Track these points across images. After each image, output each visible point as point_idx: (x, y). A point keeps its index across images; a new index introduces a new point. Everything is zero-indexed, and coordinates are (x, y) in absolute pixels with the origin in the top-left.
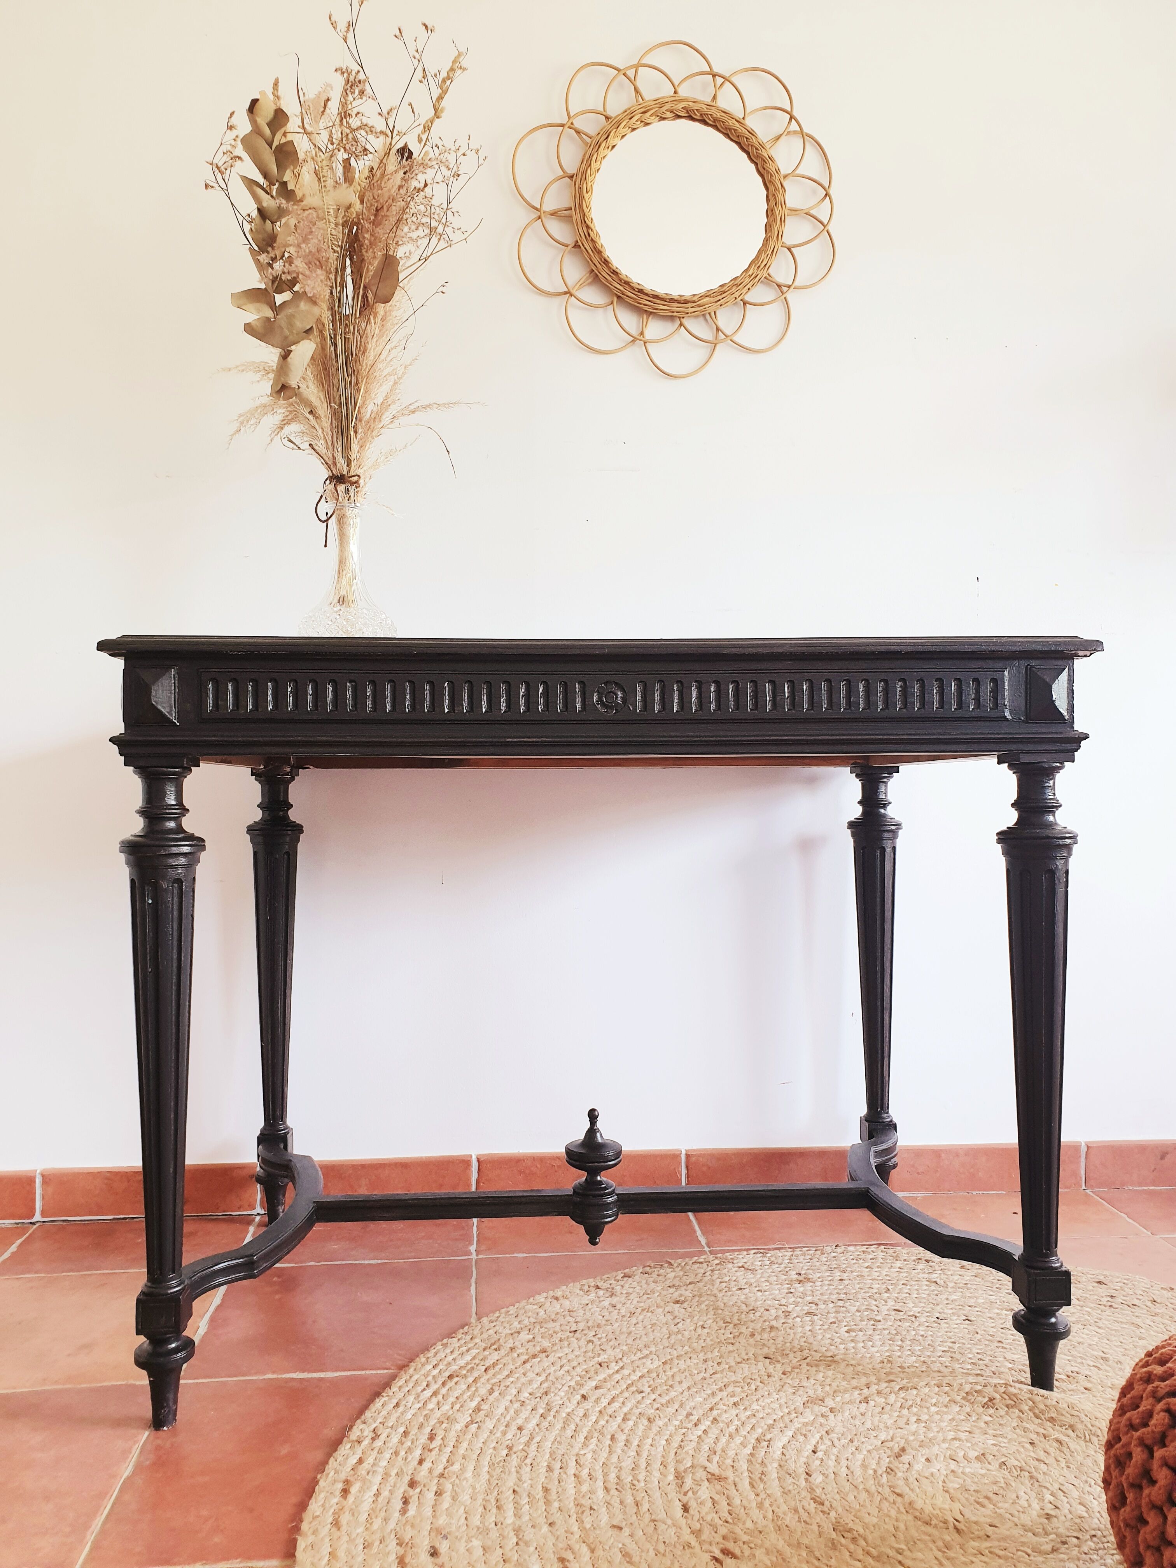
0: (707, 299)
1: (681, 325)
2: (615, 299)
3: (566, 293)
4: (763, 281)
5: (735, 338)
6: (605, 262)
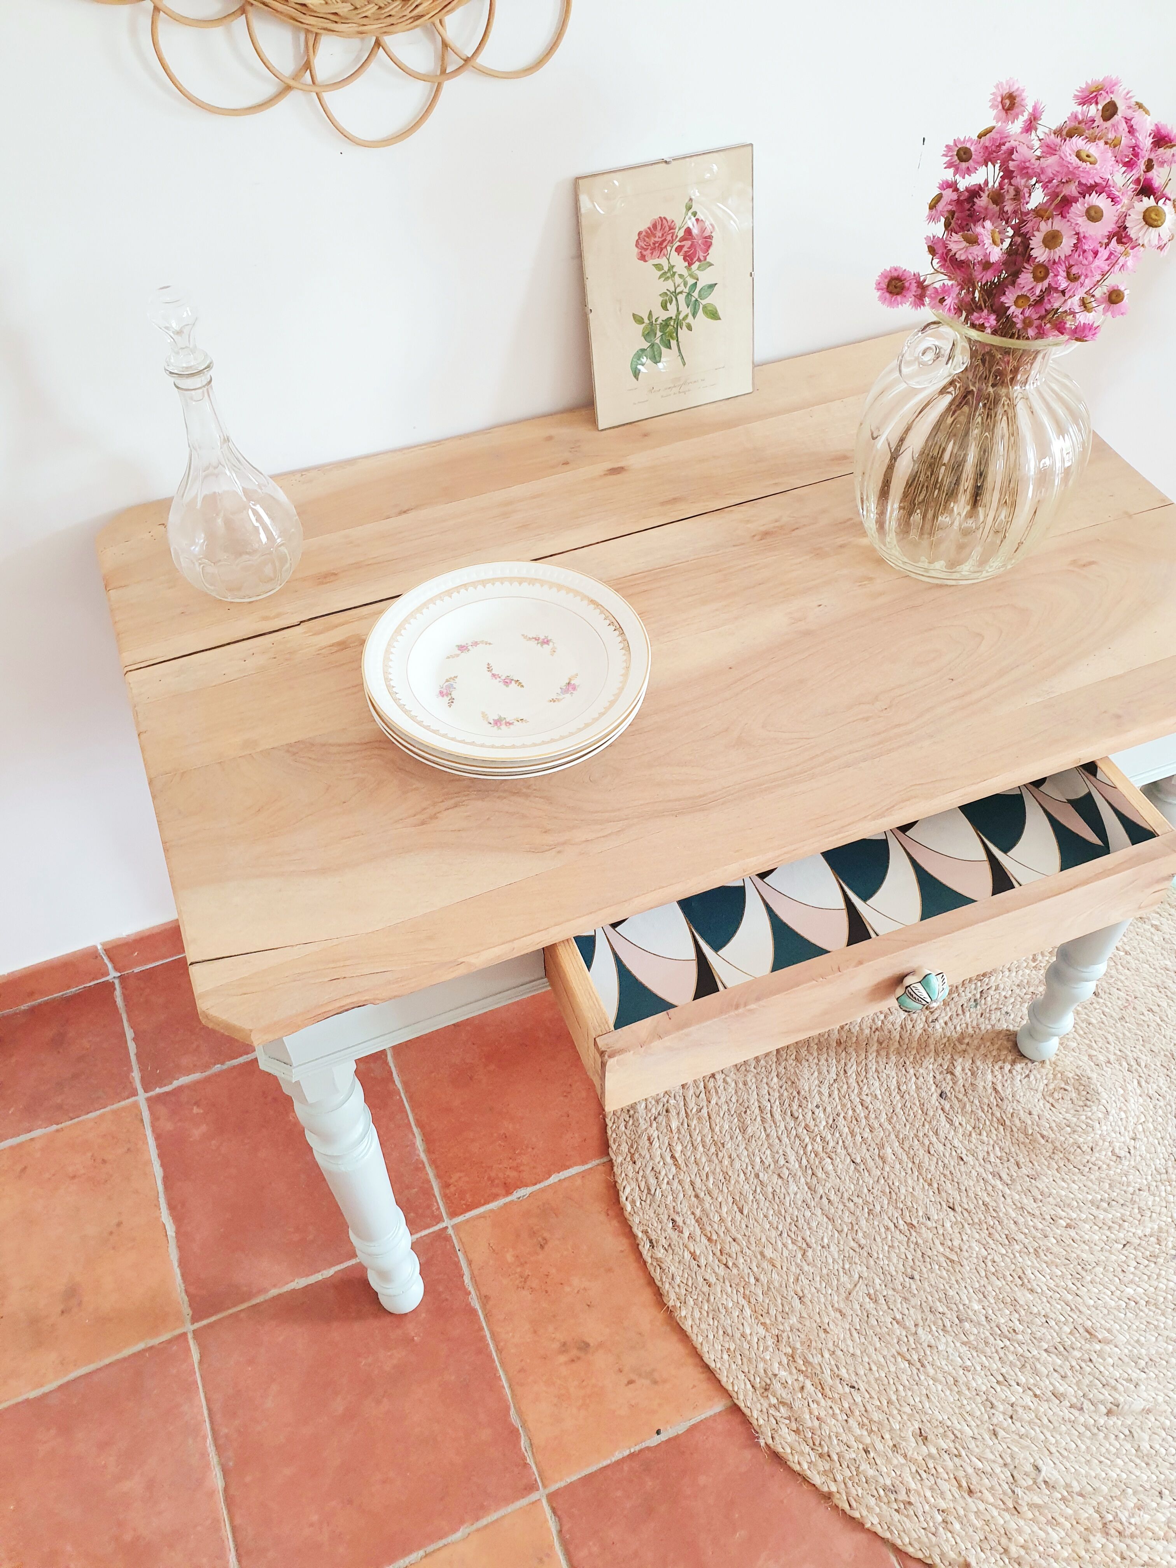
1: (378, 46)
2: (248, 7)
5: (477, 60)
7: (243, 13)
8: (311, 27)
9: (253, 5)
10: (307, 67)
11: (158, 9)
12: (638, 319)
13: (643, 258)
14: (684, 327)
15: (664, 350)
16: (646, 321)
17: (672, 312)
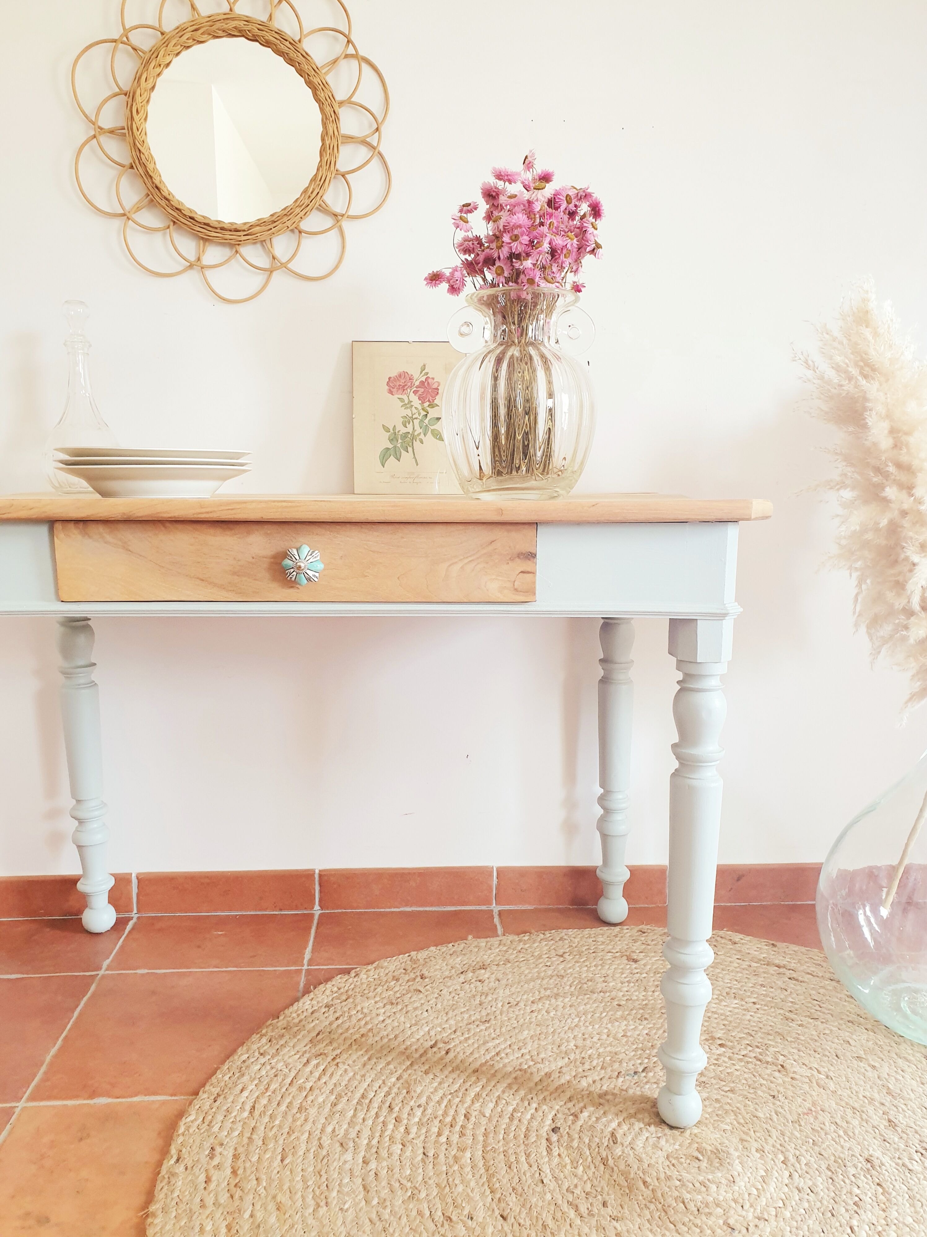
0: (258, 228)
1: (237, 252)
2: (172, 223)
3: (124, 215)
4: (317, 208)
5: (289, 266)
6: (157, 187)
7: (169, 227)
8: (200, 235)
9: (174, 222)
10: (199, 259)
11: (128, 218)
12: (387, 430)
13: (391, 392)
14: (418, 440)
15: (403, 452)
16: (392, 431)
17: (410, 428)
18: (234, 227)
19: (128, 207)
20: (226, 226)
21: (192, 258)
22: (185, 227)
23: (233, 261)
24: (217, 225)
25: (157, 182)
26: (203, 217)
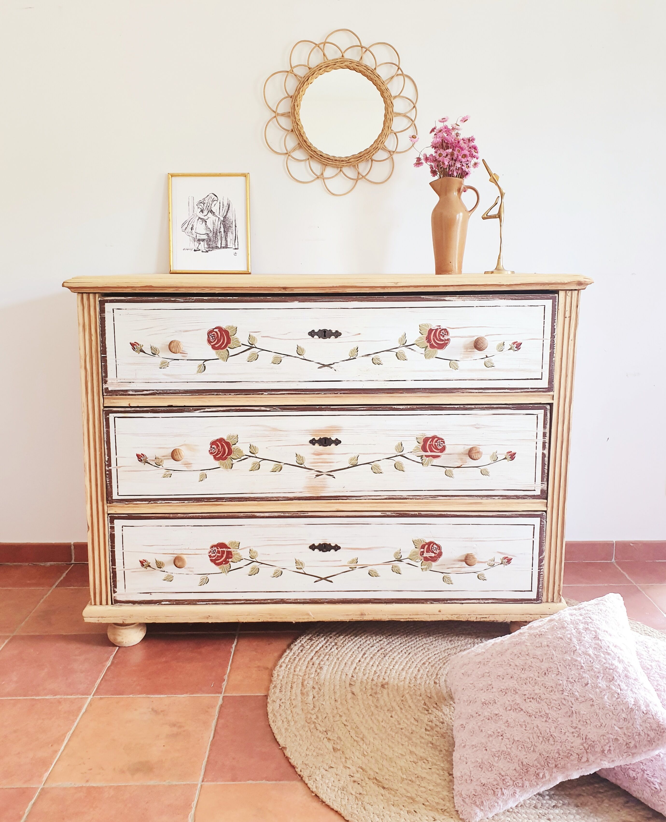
0: (352, 159)
1: (341, 171)
3: (287, 154)
4: (381, 149)
5: (367, 177)
6: (305, 141)
7: (308, 159)
8: (324, 163)
9: (311, 157)
10: (322, 174)
11: (289, 155)
18: (341, 159)
19: (289, 149)
20: (337, 159)
21: (319, 174)
22: (317, 159)
23: (339, 175)
24: (332, 158)
25: (305, 139)
26: (326, 154)
